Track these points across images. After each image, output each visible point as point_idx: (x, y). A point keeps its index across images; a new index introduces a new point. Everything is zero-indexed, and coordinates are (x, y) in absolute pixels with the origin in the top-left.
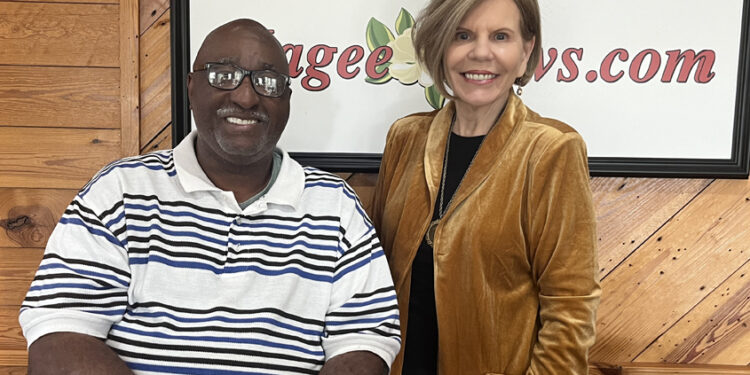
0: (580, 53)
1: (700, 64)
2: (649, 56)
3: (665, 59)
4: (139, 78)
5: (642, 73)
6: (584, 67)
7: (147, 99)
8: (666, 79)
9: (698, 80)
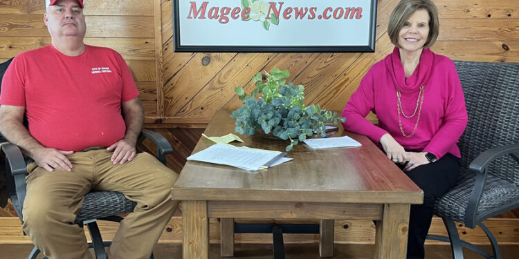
0: (316, 9)
1: (357, 12)
2: (339, 10)
3: (345, 11)
4: (161, 19)
5: (337, 16)
6: (317, 14)
7: (164, 27)
8: (346, 18)
9: (357, 18)
